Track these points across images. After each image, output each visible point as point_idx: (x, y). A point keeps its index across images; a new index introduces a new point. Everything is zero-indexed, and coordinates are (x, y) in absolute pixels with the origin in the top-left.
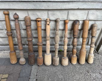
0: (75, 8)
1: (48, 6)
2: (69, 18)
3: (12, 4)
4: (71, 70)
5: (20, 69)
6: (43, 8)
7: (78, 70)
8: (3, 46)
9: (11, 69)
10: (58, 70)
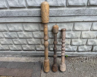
0: (80, 21)
1: (57, 20)
2: (75, 29)
3: (26, 19)
4: (77, 75)
5: (31, 73)
6: (52, 21)
7: (83, 75)
8: (16, 52)
9: (24, 72)
10: (65, 75)
